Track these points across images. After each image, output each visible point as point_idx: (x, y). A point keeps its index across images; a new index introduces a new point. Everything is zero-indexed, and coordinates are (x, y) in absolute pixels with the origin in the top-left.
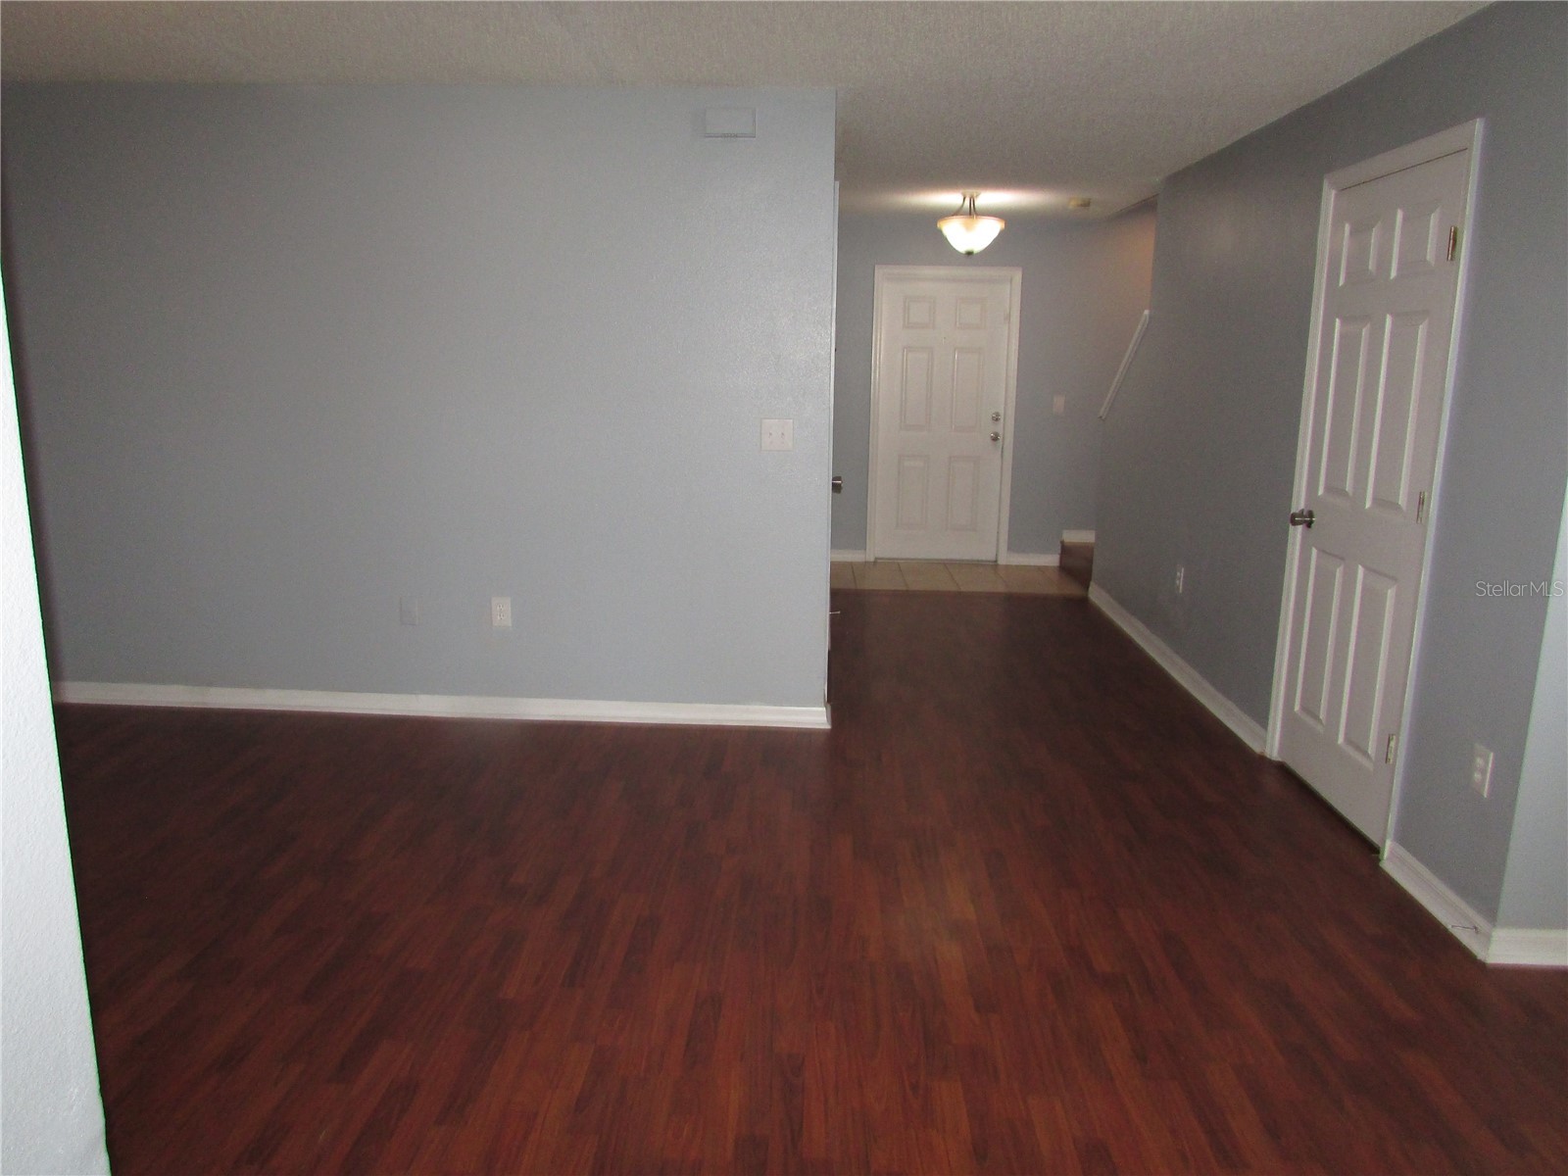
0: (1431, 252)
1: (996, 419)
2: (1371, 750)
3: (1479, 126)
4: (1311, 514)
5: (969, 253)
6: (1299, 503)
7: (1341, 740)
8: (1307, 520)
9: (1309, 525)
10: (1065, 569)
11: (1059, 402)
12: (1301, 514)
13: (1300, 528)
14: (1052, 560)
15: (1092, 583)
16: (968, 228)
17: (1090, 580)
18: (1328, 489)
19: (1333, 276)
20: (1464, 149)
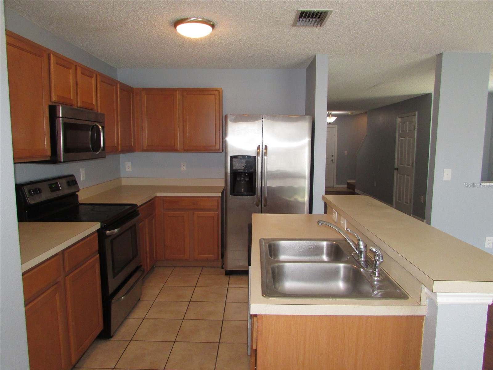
0: (412, 129)
1: (332, 156)
2: (408, 203)
3: (417, 112)
4: (398, 168)
5: (330, 123)
6: (396, 167)
7: (404, 203)
8: (397, 169)
9: (397, 170)
10: (348, 187)
11: (346, 153)
12: (396, 168)
13: (396, 171)
14: (345, 186)
15: (356, 189)
16: (330, 119)
17: (355, 189)
18: (400, 164)
19: (399, 130)
20: (415, 115)
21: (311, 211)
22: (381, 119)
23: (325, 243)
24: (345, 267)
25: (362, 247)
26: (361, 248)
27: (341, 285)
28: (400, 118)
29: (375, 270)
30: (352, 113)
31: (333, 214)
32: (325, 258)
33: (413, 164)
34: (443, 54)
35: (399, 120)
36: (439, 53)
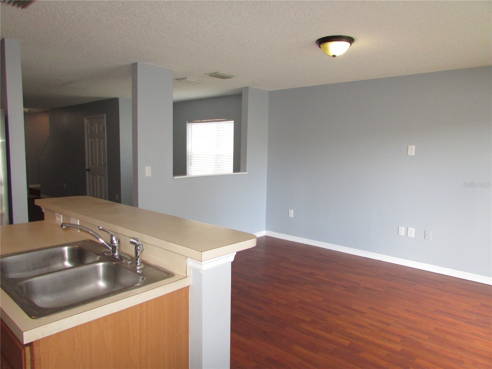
0: (101, 130)
3: (105, 114)
4: (89, 169)
6: (87, 167)
8: (89, 170)
13: (88, 172)
15: (41, 195)
18: (91, 165)
19: (88, 132)
20: (104, 117)
21: (11, 221)
22: (66, 120)
23: (66, 249)
24: (104, 266)
25: (115, 242)
26: (115, 244)
27: (102, 284)
28: (88, 119)
29: (137, 259)
30: (30, 111)
31: (55, 218)
32: (67, 264)
33: (105, 164)
34: (138, 64)
35: (86, 121)
36: (134, 62)
